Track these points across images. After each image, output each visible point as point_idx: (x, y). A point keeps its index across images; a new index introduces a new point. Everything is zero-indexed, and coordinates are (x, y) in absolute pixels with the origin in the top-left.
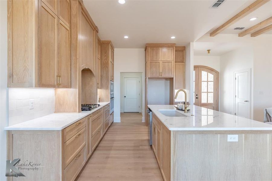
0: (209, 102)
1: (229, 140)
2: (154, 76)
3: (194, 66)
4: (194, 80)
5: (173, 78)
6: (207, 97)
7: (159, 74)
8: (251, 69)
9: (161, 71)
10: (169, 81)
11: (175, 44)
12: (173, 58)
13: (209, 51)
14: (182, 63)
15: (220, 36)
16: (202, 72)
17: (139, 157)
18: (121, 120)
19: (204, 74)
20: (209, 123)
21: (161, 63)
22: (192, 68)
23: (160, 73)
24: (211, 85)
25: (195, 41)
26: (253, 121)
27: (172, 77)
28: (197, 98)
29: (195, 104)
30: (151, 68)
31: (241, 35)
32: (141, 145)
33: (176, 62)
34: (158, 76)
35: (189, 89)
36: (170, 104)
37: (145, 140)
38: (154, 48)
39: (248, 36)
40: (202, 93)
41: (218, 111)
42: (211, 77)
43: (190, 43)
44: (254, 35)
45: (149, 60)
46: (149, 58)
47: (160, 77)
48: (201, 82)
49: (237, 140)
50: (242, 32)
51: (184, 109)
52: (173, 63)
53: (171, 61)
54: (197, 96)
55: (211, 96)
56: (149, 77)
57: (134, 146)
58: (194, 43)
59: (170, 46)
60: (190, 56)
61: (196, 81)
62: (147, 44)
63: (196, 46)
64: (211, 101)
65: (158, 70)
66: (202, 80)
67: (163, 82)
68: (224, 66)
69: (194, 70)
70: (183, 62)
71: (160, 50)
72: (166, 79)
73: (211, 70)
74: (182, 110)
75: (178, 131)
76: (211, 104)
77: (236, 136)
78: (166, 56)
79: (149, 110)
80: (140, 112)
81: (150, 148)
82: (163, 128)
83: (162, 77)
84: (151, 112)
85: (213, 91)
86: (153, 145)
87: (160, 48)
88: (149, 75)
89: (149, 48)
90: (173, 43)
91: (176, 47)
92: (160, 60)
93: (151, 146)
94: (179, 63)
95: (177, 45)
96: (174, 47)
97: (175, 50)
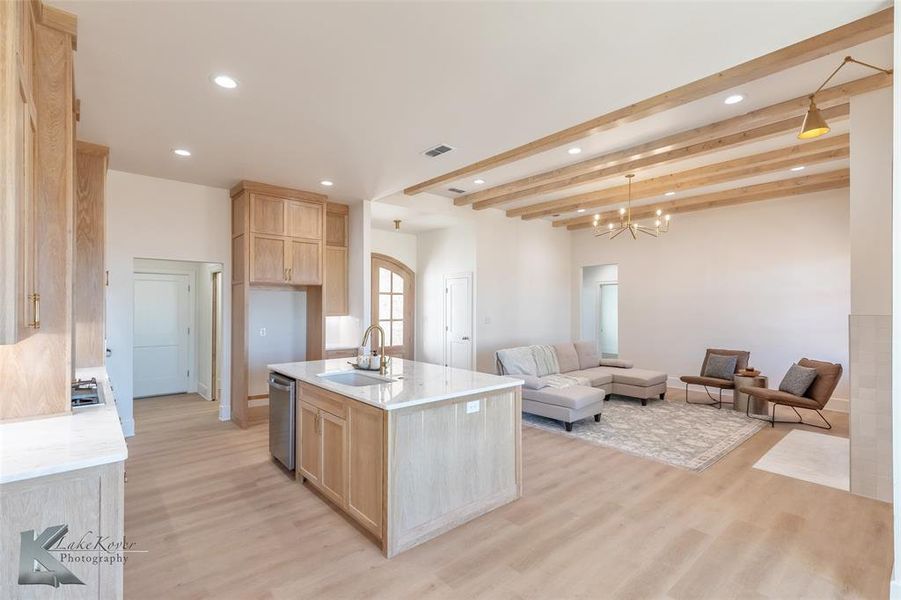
0: (394, 344)
1: (469, 411)
2: (269, 277)
5: (320, 288)
7: (284, 275)
8: (472, 273)
9: (288, 265)
10: (305, 293)
11: (326, 197)
12: (320, 233)
13: (397, 222)
14: (342, 248)
15: (423, 196)
17: (271, 506)
20: (394, 396)
21: (288, 244)
23: (284, 270)
24: (399, 301)
25: (374, 199)
26: (475, 373)
27: (320, 284)
30: (258, 253)
31: (458, 202)
32: (259, 480)
33: (328, 243)
34: (279, 278)
35: (360, 316)
37: (261, 466)
38: (268, 198)
39: (469, 206)
41: (413, 360)
42: (399, 283)
43: (362, 202)
44: (478, 206)
45: (252, 230)
46: (252, 225)
47: (286, 282)
48: (378, 293)
49: (477, 409)
50: (461, 199)
52: (322, 246)
53: (314, 241)
55: (399, 327)
56: (252, 280)
57: (239, 488)
58: (372, 203)
59: (311, 198)
60: (362, 229)
62: (241, 183)
63: (377, 210)
64: (398, 341)
65: (281, 263)
66: (380, 291)
67: (289, 294)
68: (423, 264)
70: (343, 245)
71: (286, 204)
72: (298, 288)
73: (398, 267)
74: (372, 369)
76: (398, 348)
77: (477, 402)
78: (303, 226)
79: (281, 378)
80: (190, 391)
81: (288, 479)
82: (356, 411)
83: (291, 283)
84: (292, 383)
85: (402, 317)
86: (301, 468)
87: (286, 202)
88: (251, 274)
89: (252, 195)
90: (323, 193)
91: (329, 204)
92: (285, 233)
93: (292, 473)
94: (335, 248)
95: (329, 200)
96: (325, 205)
97: (325, 211)
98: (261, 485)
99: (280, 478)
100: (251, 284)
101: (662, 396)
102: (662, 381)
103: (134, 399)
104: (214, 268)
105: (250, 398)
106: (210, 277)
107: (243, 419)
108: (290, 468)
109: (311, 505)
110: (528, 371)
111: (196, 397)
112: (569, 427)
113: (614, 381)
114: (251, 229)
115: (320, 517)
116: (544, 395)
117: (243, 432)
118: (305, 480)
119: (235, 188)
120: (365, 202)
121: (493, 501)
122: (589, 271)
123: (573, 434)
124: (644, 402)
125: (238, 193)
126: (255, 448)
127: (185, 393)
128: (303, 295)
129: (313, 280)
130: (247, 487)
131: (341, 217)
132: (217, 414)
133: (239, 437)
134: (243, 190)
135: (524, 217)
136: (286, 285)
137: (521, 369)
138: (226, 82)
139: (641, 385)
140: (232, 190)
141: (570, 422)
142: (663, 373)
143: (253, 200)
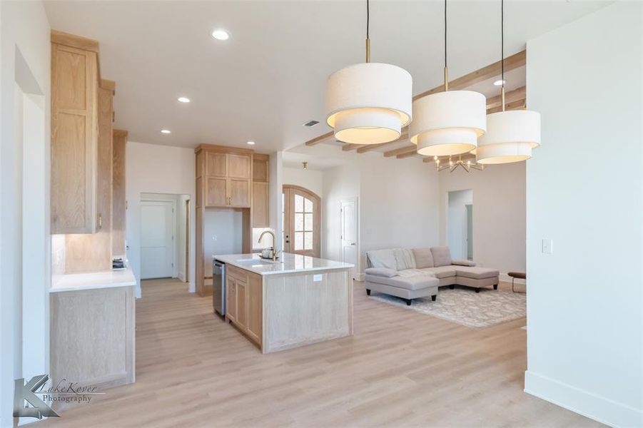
0: (305, 248)
1: (315, 280)
2: (217, 203)
3: (283, 185)
4: (283, 211)
5: (249, 209)
6: (303, 240)
7: (226, 201)
8: (358, 198)
9: (228, 195)
10: (241, 213)
11: (253, 150)
12: (249, 173)
13: (305, 164)
14: (265, 183)
15: (320, 146)
16: (296, 196)
18: (142, 294)
19: (298, 199)
21: (228, 181)
22: (280, 189)
23: (226, 198)
24: (310, 219)
25: (284, 150)
27: (249, 207)
28: (287, 242)
29: (285, 251)
30: (210, 189)
31: (345, 149)
32: (205, 320)
33: (254, 180)
34: (223, 203)
35: (276, 228)
36: (243, 253)
38: (216, 154)
40: (296, 233)
41: (320, 258)
42: (309, 205)
43: (276, 152)
44: (361, 150)
46: (207, 171)
47: (228, 206)
48: (294, 213)
49: (321, 279)
51: (271, 256)
52: (250, 182)
53: (245, 179)
54: (287, 239)
55: (309, 236)
56: (207, 205)
58: (283, 152)
59: (244, 152)
60: (276, 170)
61: (285, 212)
62: (200, 146)
63: (286, 157)
64: (309, 246)
65: (224, 194)
66: (296, 211)
67: (231, 213)
68: (327, 189)
69: (283, 192)
70: (265, 181)
71: (227, 157)
72: (236, 209)
73: (308, 194)
74: (268, 258)
75: (269, 275)
76: (309, 251)
77: (321, 275)
78: (238, 170)
79: (219, 263)
80: (174, 275)
81: (221, 320)
82: (250, 277)
83: (230, 206)
84: (223, 265)
85: (312, 230)
86: (228, 314)
87: (227, 155)
88: (206, 202)
89: (207, 153)
90: (250, 148)
91: (255, 155)
92: (227, 175)
93: (223, 317)
94: (259, 183)
95: (255, 152)
96: (252, 156)
97: (252, 158)
98: (206, 323)
99: (217, 320)
100: (206, 208)
101: (495, 287)
102: (495, 276)
103: (141, 280)
104: (187, 197)
105: (205, 278)
106: (184, 203)
107: (202, 292)
108: (223, 314)
109: (230, 331)
110: (387, 265)
111: (177, 280)
112: (408, 302)
113: (457, 275)
114: (206, 174)
115: (233, 337)
116: (394, 281)
117: (201, 298)
118: (231, 322)
119: (197, 148)
120: (278, 153)
121: (331, 334)
122: (453, 195)
123: (410, 307)
124: (477, 290)
125: (199, 151)
126: (206, 306)
127: (171, 278)
128: (240, 214)
129: (245, 205)
130: (199, 323)
131: (263, 162)
132: (188, 289)
133: (199, 301)
134: (201, 150)
135: (399, 157)
136: (229, 208)
137: (383, 264)
138: (184, 100)
139: (475, 277)
140: (196, 149)
141: (409, 299)
142: (496, 270)
143: (207, 155)
